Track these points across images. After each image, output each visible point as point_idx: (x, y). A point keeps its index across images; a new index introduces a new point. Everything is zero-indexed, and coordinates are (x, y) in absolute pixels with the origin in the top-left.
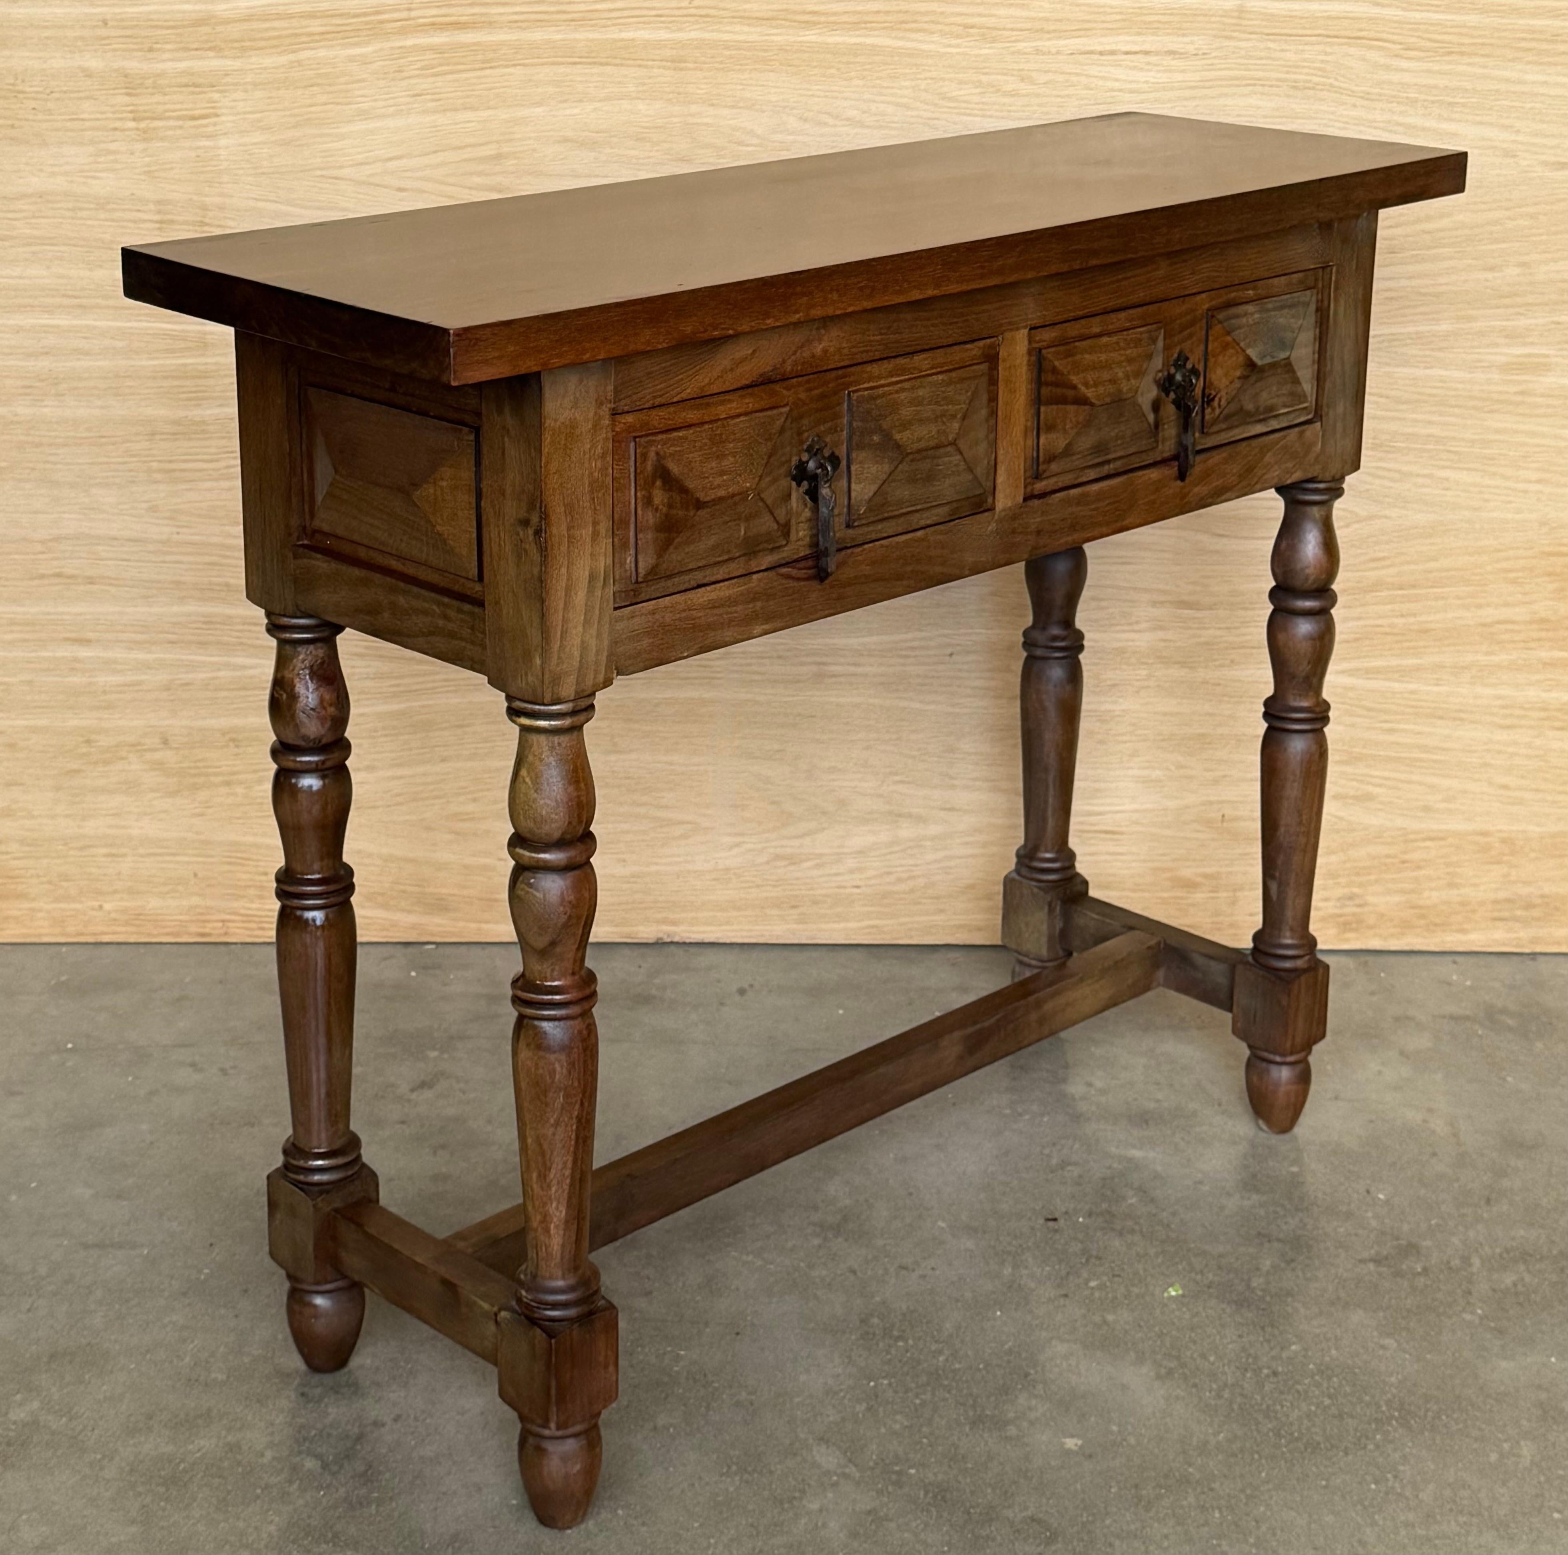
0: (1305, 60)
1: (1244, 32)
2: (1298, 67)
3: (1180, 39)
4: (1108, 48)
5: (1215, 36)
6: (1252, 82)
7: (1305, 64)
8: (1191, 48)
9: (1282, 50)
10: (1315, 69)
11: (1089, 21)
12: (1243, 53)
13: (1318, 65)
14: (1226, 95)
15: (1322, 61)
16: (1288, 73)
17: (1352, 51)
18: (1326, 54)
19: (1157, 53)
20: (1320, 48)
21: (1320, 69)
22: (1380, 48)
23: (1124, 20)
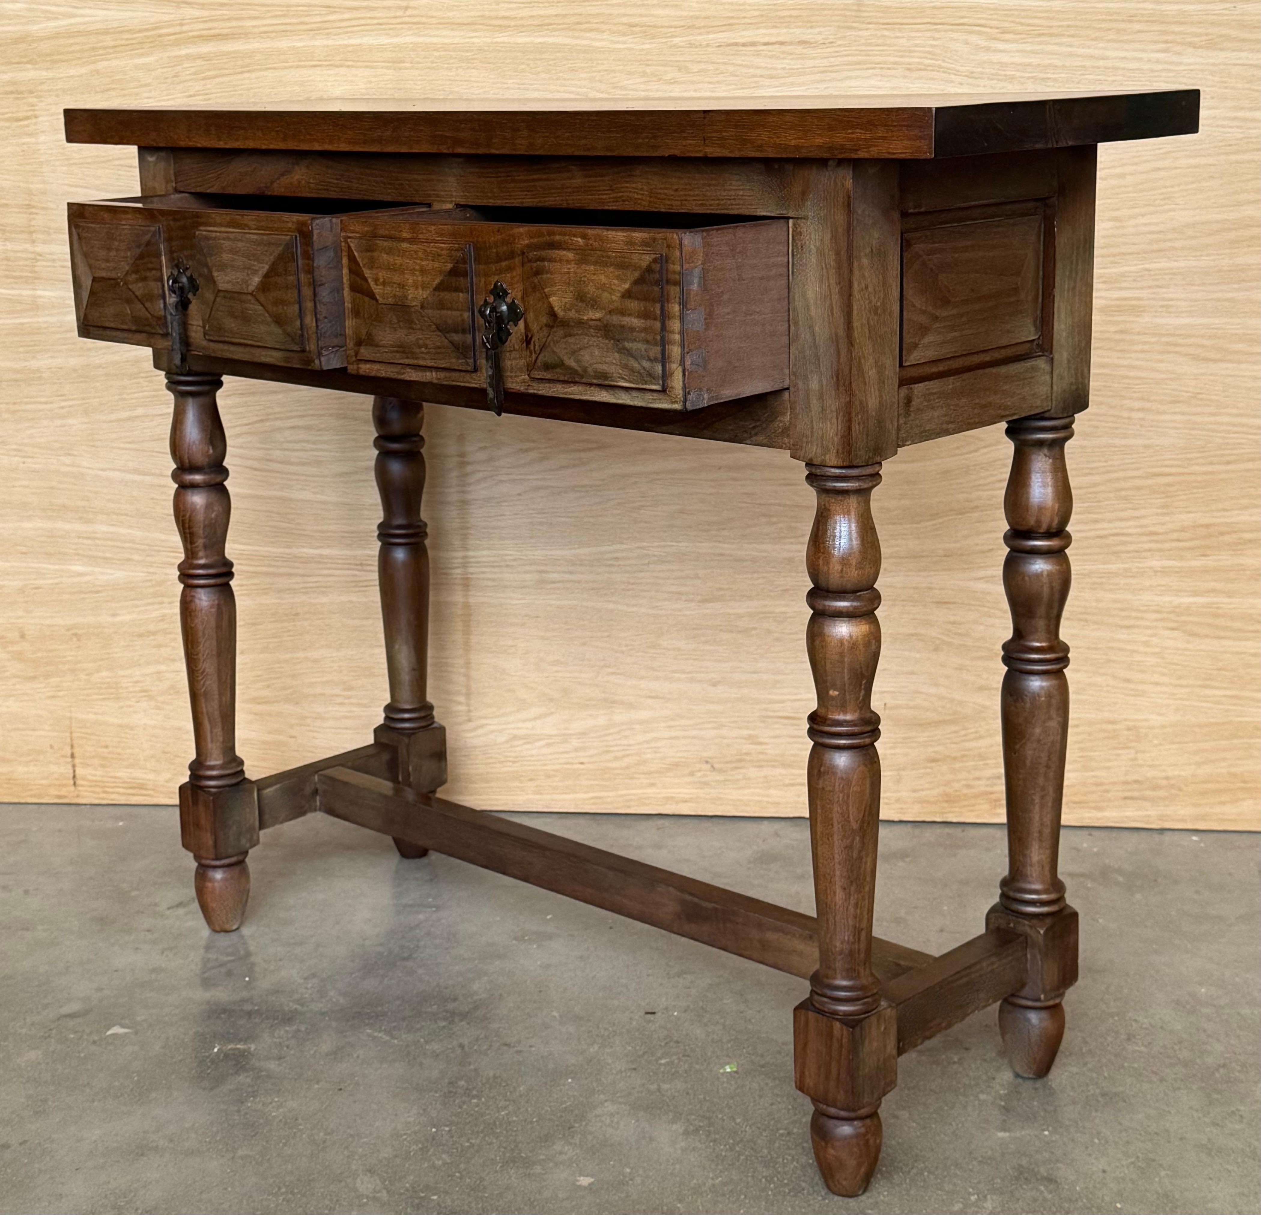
0: (917, 45)
1: (863, 23)
2: (910, 51)
3: (810, 31)
4: (749, 40)
5: (839, 27)
6: (873, 66)
7: (916, 49)
8: (819, 38)
9: (897, 37)
10: (925, 52)
11: (732, 18)
12: (863, 41)
13: (927, 49)
14: (850, 78)
15: (932, 46)
16: (902, 57)
17: (955, 35)
18: (934, 39)
19: (791, 43)
20: (929, 34)
21: (929, 53)
22: (980, 33)
23: (762, 16)
